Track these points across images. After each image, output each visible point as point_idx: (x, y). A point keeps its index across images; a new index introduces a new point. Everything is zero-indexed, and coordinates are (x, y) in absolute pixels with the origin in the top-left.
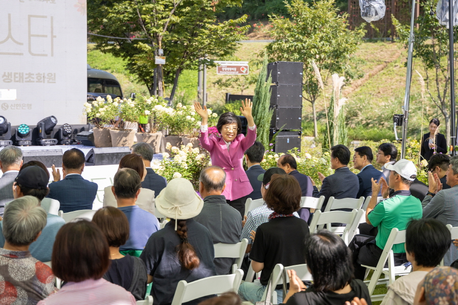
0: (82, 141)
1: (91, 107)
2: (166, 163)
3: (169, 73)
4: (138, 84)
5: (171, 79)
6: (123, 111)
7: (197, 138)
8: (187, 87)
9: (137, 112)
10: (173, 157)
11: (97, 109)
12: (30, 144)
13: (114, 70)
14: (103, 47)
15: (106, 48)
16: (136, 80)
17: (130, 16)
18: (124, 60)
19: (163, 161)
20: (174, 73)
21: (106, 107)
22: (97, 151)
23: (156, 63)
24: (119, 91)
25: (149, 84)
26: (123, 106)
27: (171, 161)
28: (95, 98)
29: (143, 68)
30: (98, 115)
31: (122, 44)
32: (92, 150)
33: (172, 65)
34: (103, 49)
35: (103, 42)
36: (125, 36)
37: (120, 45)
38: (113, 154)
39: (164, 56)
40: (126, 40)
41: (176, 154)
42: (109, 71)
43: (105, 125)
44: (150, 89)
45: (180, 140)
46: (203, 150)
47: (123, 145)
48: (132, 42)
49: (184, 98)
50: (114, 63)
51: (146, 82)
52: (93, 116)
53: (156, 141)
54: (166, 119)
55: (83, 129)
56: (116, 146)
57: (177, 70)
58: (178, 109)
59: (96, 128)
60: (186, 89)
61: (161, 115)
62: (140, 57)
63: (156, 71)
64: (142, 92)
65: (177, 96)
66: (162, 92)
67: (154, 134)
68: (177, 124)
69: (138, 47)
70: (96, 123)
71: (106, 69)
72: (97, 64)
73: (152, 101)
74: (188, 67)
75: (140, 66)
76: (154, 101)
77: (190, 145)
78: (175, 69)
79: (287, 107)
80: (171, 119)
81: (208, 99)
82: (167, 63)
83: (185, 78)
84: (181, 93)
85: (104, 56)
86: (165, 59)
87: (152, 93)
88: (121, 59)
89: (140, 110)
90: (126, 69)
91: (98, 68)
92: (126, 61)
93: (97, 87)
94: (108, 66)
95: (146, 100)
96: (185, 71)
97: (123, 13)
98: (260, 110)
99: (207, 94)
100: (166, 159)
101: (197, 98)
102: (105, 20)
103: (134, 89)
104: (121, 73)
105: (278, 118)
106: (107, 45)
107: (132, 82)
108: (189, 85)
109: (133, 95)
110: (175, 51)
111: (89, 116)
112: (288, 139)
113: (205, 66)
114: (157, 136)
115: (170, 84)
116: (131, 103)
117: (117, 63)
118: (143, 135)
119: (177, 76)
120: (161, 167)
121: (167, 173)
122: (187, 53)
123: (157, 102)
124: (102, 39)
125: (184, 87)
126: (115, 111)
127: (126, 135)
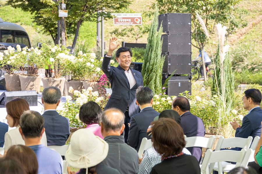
1: (3, 56)
2: (69, 105)
3: (71, 24)
4: (44, 35)
5: (73, 30)
6: (31, 58)
7: (96, 83)
8: (87, 36)
9: (43, 60)
10: (75, 100)
11: (8, 57)
13: (23, 23)
14: (14, 3)
15: (16, 4)
16: (42, 31)
18: (32, 14)
19: (67, 104)
20: (75, 24)
21: (16, 55)
22: (8, 94)
23: (59, 16)
24: (27, 40)
25: (54, 35)
26: (30, 54)
27: (74, 103)
28: (6, 47)
29: (48, 20)
30: (9, 63)
32: (4, 93)
33: (74, 17)
34: (13, 4)
39: (66, 9)
41: (77, 97)
42: (18, 24)
43: (15, 71)
44: (55, 38)
45: (82, 84)
46: (102, 93)
47: (31, 89)
49: (84, 46)
50: (23, 17)
51: (51, 32)
52: (5, 63)
53: (60, 85)
54: (68, 65)
56: (25, 90)
57: (78, 21)
58: (79, 57)
59: (7, 74)
60: (86, 38)
61: (64, 62)
62: (45, 11)
63: (59, 23)
64: (48, 42)
65: (78, 45)
66: (65, 41)
67: (58, 79)
68: (78, 69)
69: (44, 3)
70: (8, 69)
71: (16, 22)
72: (8, 18)
73: (56, 50)
74: (88, 19)
75: (46, 19)
76: (58, 50)
77: (90, 88)
78: (76, 21)
79: (178, 54)
80: (73, 66)
81: (106, 47)
82: (69, 16)
83: (85, 29)
84: (82, 42)
85: (14, 11)
86: (67, 12)
87: (56, 43)
88: (29, 13)
89: (46, 57)
90: (33, 22)
91: (9, 21)
92: (34, 14)
93: (9, 38)
94: (18, 19)
95: (51, 49)
96: (85, 23)
98: (153, 57)
99: (105, 43)
100: (69, 102)
101: (96, 46)
103: (41, 39)
104: (30, 25)
105: (169, 64)
106: (17, 1)
107: (39, 32)
108: (89, 35)
109: (40, 44)
110: (76, 5)
112: (179, 83)
113: (103, 18)
114: (61, 81)
115: (72, 34)
116: (37, 52)
117: (25, 16)
118: (48, 80)
119: (78, 27)
120: (65, 109)
121: (70, 114)
122: (87, 7)
123: (60, 50)
125: (85, 37)
126: (24, 58)
127: (33, 80)
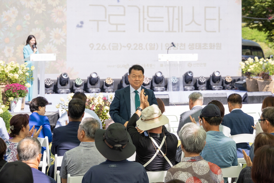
0: (239, 87)
1: (245, 65)
6: (266, 67)
11: (248, 66)
12: (206, 89)
13: (258, 40)
14: (251, 25)
15: (253, 26)
17: (270, 4)
21: (254, 64)
22: (250, 94)
24: (262, 53)
26: (265, 64)
28: (246, 59)
30: (249, 70)
31: (264, 23)
32: (246, 93)
35: (251, 22)
36: (266, 17)
37: (262, 23)
38: (260, 97)
40: (266, 20)
42: (254, 41)
43: (254, 77)
47: (267, 90)
48: (271, 21)
50: (258, 35)
52: (246, 71)
55: (239, 80)
56: (261, 91)
59: (248, 79)
70: (248, 75)
71: (253, 39)
72: (246, 37)
85: (251, 31)
88: (263, 33)
90: (267, 39)
92: (267, 34)
93: (247, 52)
94: (253, 37)
97: (265, 2)
102: (252, 7)
103: (272, 52)
104: (263, 42)
106: (254, 24)
107: (271, 47)
109: (272, 56)
111: (243, 71)
116: (271, 62)
117: (260, 35)
124: (250, 20)
126: (261, 67)
127: (268, 83)
